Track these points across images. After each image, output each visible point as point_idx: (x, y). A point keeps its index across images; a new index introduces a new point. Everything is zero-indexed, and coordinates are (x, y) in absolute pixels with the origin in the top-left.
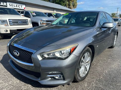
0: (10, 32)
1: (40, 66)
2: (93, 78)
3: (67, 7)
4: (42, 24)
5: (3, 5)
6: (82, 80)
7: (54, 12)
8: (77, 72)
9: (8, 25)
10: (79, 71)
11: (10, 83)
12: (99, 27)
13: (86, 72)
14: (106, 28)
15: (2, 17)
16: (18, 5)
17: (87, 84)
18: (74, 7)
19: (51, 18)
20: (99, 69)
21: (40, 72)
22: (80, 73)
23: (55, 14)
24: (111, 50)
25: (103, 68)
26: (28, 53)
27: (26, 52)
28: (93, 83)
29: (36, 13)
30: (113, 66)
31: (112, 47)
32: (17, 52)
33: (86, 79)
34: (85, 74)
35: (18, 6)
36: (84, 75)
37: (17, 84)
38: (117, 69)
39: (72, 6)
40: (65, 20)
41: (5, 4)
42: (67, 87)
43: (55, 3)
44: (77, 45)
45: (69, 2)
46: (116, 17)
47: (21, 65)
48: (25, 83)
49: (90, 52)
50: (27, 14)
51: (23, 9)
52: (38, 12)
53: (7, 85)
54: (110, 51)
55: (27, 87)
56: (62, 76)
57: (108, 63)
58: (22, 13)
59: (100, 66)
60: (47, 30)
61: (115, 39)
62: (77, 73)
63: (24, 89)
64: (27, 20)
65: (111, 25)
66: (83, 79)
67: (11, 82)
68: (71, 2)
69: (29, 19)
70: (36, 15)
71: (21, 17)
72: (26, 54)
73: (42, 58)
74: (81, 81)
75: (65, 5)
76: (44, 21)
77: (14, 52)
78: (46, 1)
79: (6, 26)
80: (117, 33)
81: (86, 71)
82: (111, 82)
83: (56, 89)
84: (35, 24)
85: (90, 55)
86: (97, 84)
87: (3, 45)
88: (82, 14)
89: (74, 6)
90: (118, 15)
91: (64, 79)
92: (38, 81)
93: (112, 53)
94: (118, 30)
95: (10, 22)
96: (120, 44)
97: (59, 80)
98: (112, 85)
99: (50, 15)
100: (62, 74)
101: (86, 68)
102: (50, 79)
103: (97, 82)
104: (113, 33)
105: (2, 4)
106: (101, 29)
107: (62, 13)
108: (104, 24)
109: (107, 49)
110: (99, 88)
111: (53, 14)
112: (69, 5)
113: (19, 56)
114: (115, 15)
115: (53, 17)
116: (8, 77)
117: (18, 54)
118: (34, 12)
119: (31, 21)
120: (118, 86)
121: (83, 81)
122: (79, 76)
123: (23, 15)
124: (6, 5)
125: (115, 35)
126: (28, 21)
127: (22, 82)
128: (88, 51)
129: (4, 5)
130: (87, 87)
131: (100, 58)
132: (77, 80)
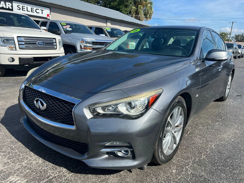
0: (20, 63)
1: (89, 129)
2: (188, 157)
3: (132, 17)
4: (84, 49)
5: (5, 7)
6: (167, 162)
7: (108, 26)
8: (158, 145)
9: (15, 47)
10: (162, 142)
11: (23, 163)
12: (200, 59)
13: (175, 146)
14: (213, 60)
15: (4, 31)
16: (35, 8)
17: (177, 169)
18: (146, 17)
19: (102, 38)
20: (198, 140)
21: (87, 143)
22: (164, 147)
23: (109, 30)
24: (220, 105)
25: (206, 140)
26: (65, 105)
27: (60, 102)
28: (187, 167)
29: (71, 25)
30: (225, 136)
31: (222, 99)
32: (41, 102)
33: (174, 160)
34: (172, 149)
35: (34, 11)
36: (171, 152)
37: (39, 166)
38: (233, 141)
39: (142, 15)
40: (130, 43)
41: (8, 5)
42: (137, 175)
43: (109, 8)
44: (161, 90)
45: (137, 7)
46: (228, 40)
47: (47, 128)
48: (54, 165)
49: (183, 107)
50: (53, 28)
51: (46, 16)
52: (76, 25)
53: (19, 168)
54: (218, 107)
55: (59, 172)
56: (130, 151)
57: (215, 130)
58: (44, 24)
59: (200, 135)
60: (93, 61)
61: (229, 83)
62: (158, 147)
63: (53, 176)
64: (55, 39)
65: (223, 55)
66: (169, 158)
67: (26, 162)
68: (142, 7)
69: (58, 38)
70: (71, 29)
71: (43, 33)
72: (59, 105)
73: (93, 115)
74: (165, 163)
75: (130, 13)
76: (87, 42)
77: (35, 102)
78: (91, 3)
79: (12, 50)
80: (233, 71)
81: (175, 143)
82: (223, 165)
83: (117, 177)
84: (69, 48)
85: (183, 112)
86: (194, 169)
87: (4, 89)
88: (167, 31)
89: (147, 15)
90: (233, 37)
91: (134, 158)
92: (83, 161)
93: (223, 112)
94: (234, 66)
95: (20, 43)
96: (236, 94)
97: (124, 159)
98: (225, 173)
99: (99, 31)
100: (130, 147)
101: (174, 137)
102: (107, 156)
103: (195, 165)
104: (225, 72)
105: (2, 4)
106: (203, 61)
107: (123, 29)
108: (210, 52)
109: (212, 103)
110: (200, 177)
111: (105, 30)
112: (137, 13)
113: (45, 110)
114: (227, 37)
115: (106, 35)
116: (20, 152)
117: (43, 105)
118: (67, 24)
119: (63, 42)
120: (235, 174)
121: (167, 164)
122: (162, 152)
123: (45, 28)
124: (11, 8)
125: (228, 75)
126: (56, 42)
127: (47, 163)
128: (179, 103)
129: (7, 8)
130: (176, 174)
131: (199, 120)
132: (158, 160)
